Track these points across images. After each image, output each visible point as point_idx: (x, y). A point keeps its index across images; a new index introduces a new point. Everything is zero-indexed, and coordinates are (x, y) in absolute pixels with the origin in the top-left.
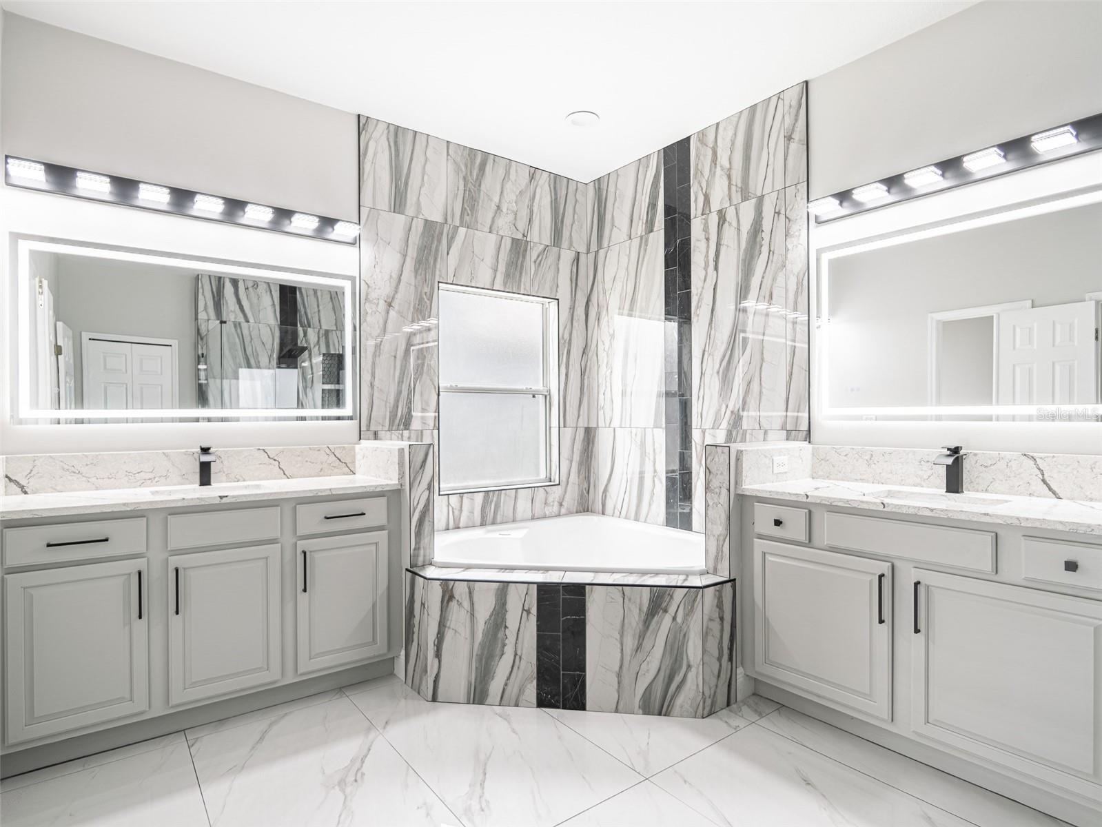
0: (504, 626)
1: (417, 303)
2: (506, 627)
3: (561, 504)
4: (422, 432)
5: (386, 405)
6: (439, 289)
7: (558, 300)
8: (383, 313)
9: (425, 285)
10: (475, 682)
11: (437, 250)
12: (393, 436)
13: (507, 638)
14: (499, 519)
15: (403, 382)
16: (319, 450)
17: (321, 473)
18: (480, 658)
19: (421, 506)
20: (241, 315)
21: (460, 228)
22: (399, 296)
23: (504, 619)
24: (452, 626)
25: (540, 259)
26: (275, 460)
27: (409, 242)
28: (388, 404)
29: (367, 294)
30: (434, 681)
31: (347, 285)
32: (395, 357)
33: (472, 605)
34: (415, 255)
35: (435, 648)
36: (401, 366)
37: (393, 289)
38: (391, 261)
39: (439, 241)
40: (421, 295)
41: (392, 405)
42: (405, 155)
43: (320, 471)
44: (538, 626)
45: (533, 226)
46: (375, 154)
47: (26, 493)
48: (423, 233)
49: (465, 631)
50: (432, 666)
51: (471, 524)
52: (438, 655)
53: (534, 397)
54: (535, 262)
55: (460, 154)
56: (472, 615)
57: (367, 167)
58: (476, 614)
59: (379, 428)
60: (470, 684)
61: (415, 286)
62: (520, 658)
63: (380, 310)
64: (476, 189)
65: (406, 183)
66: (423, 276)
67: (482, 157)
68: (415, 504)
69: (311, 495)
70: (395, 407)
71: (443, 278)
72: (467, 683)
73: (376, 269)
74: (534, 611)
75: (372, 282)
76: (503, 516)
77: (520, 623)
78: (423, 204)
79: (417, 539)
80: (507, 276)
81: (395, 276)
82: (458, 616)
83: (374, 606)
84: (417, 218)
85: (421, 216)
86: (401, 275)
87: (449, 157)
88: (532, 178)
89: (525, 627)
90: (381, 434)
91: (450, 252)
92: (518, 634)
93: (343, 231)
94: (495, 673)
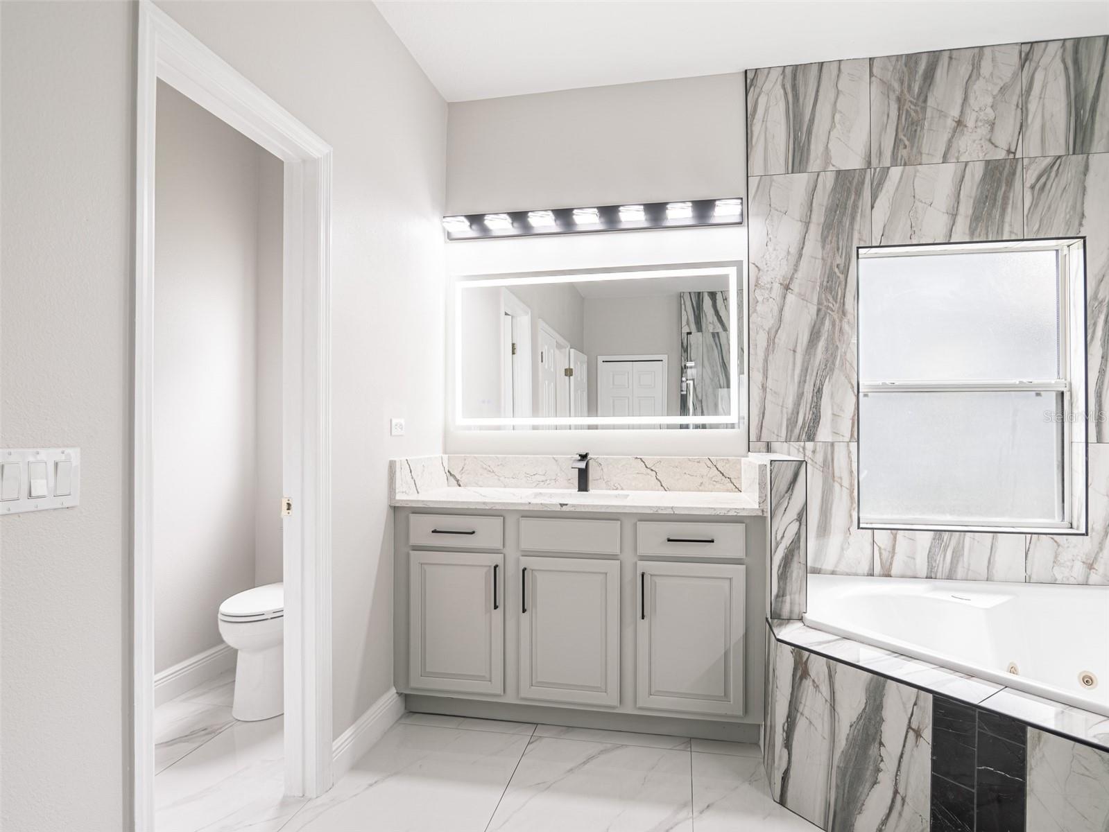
0: (878, 741)
1: (826, 280)
2: (881, 744)
3: (1091, 567)
4: (832, 444)
5: (782, 412)
6: (858, 258)
7: (1084, 238)
8: (778, 299)
9: (837, 255)
10: (835, 805)
11: (855, 206)
12: (792, 448)
13: (882, 760)
14: (960, 572)
15: (805, 382)
16: (699, 462)
17: (700, 487)
18: (843, 772)
19: (786, 542)
20: (719, 325)
21: (893, 170)
22: (799, 275)
23: (878, 732)
24: (806, 713)
25: (1043, 180)
26: (652, 470)
27: (814, 205)
28: (785, 410)
29: (757, 279)
30: (783, 778)
31: (732, 272)
32: (794, 351)
33: (833, 693)
34: (822, 220)
35: (785, 734)
36: (803, 362)
37: (792, 267)
38: (789, 232)
39: (859, 193)
40: (831, 268)
41: (790, 411)
42: (808, 97)
43: (700, 486)
44: (933, 762)
45: (1028, 134)
46: (767, 110)
47: (460, 486)
48: (834, 189)
49: (822, 726)
50: (780, 758)
51: (909, 573)
52: (788, 744)
53: (1038, 394)
54: (1033, 187)
55: (891, 69)
56: (833, 708)
57: (757, 128)
58: (838, 708)
59: (774, 438)
60: (828, 805)
61: (823, 259)
62: (903, 800)
63: (773, 295)
64: (918, 109)
65: (809, 132)
66: (834, 244)
67: (928, 62)
68: (779, 538)
69: (652, 512)
70: (795, 414)
71: (865, 242)
72: (823, 803)
73: (769, 247)
74: (928, 734)
75: (764, 263)
76: (968, 570)
77: (904, 746)
78: (833, 153)
79: (781, 583)
80: (976, 219)
81: (793, 250)
82: (813, 703)
83: (726, 654)
84: (825, 171)
85: (831, 168)
86: (802, 248)
87: (873, 79)
88: (1026, 60)
89: (912, 755)
90: (775, 445)
91: (875, 205)
92: (900, 762)
93: (726, 210)
94: (863, 805)
